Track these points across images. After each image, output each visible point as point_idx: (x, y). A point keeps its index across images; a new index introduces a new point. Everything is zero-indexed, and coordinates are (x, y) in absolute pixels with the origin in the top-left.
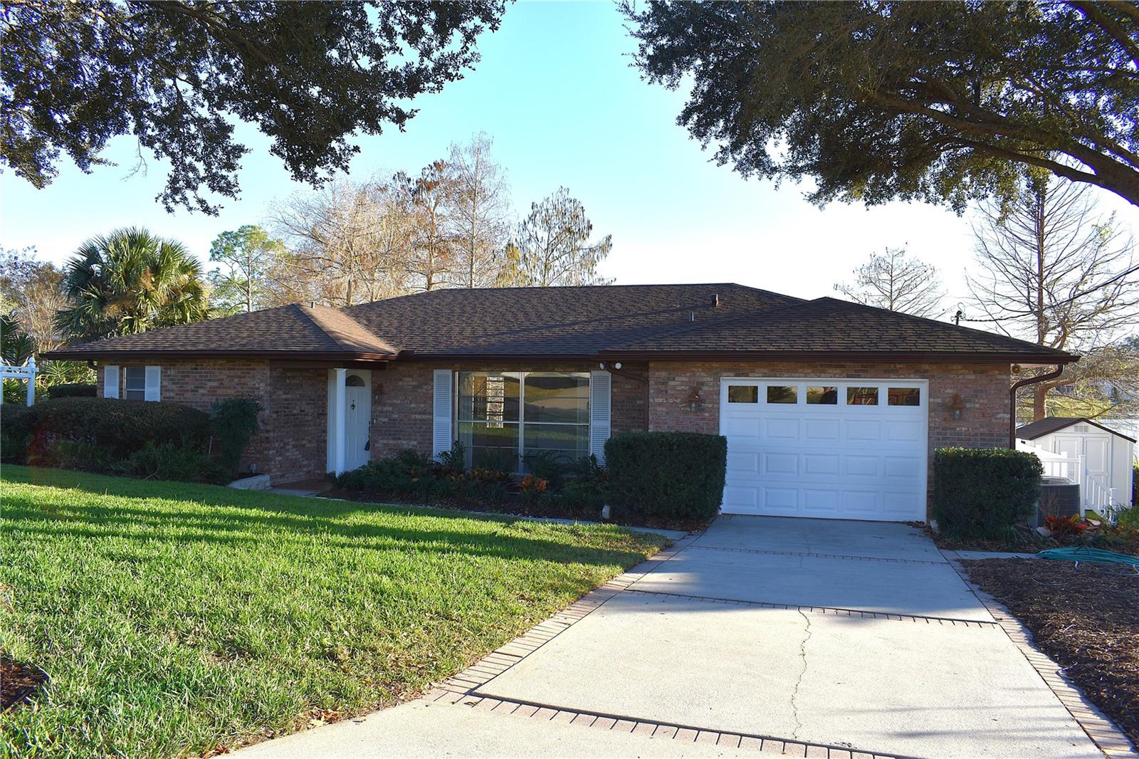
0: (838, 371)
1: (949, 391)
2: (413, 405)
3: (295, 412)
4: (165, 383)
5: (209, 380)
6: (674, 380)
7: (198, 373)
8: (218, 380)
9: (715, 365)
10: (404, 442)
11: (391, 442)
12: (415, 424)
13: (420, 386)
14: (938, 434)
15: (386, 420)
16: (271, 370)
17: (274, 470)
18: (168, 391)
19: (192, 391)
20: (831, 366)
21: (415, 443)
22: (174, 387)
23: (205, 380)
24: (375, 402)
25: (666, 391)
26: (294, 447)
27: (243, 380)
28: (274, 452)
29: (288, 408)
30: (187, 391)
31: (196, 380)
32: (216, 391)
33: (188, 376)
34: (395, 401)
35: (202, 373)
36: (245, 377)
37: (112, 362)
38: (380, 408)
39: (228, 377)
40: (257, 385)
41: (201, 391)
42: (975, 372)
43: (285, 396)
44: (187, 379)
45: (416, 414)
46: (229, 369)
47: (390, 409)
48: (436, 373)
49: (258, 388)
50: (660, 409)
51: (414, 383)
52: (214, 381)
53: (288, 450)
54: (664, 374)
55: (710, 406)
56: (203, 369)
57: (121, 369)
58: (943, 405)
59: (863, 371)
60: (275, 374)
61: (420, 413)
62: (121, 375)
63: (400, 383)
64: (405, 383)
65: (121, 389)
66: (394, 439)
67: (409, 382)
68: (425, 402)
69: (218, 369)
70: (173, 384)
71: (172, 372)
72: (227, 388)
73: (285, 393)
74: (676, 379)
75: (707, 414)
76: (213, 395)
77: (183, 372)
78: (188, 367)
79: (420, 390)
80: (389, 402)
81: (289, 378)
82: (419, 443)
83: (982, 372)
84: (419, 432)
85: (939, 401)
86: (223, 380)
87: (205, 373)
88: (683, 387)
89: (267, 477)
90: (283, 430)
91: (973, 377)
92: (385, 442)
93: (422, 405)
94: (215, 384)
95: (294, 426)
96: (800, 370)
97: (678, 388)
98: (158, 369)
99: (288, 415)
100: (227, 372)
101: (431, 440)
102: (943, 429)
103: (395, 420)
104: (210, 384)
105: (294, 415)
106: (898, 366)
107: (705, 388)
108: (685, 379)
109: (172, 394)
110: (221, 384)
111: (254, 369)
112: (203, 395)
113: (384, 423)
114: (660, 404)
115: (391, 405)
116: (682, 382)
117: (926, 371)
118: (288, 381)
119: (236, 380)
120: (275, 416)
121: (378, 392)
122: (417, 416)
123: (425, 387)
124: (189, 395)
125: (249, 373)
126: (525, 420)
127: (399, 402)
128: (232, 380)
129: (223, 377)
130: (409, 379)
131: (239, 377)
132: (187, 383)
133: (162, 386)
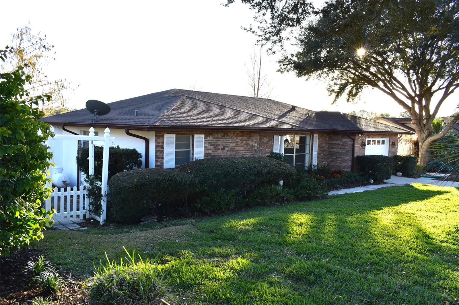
0: (381, 136)
2: (266, 150)
4: (207, 145)
5: (231, 143)
7: (225, 138)
8: (235, 142)
13: (269, 141)
16: (259, 136)
18: (208, 149)
19: (222, 149)
22: (212, 147)
23: (229, 142)
25: (358, 142)
27: (248, 142)
30: (219, 149)
31: (224, 143)
32: (234, 149)
33: (220, 140)
35: (227, 138)
36: (248, 140)
37: (169, 132)
39: (241, 140)
40: (254, 145)
41: (227, 149)
44: (219, 143)
45: (267, 153)
49: (254, 146)
50: (357, 148)
51: (267, 140)
52: (233, 143)
54: (358, 137)
56: (228, 136)
63: (263, 140)
64: (264, 140)
69: (236, 136)
70: (211, 145)
71: (210, 138)
72: (240, 146)
75: (364, 149)
76: (233, 151)
77: (217, 138)
78: (220, 135)
86: (238, 142)
87: (229, 138)
93: (270, 150)
94: (234, 145)
96: (376, 136)
98: (203, 136)
100: (240, 138)
104: (231, 145)
107: (364, 141)
109: (210, 152)
110: (237, 144)
111: (252, 136)
112: (228, 151)
116: (361, 139)
119: (244, 142)
123: (271, 141)
124: (220, 151)
125: (250, 138)
126: (296, 153)
127: (262, 149)
128: (243, 142)
129: (238, 140)
130: (266, 138)
131: (246, 140)
132: (219, 145)
133: (205, 147)
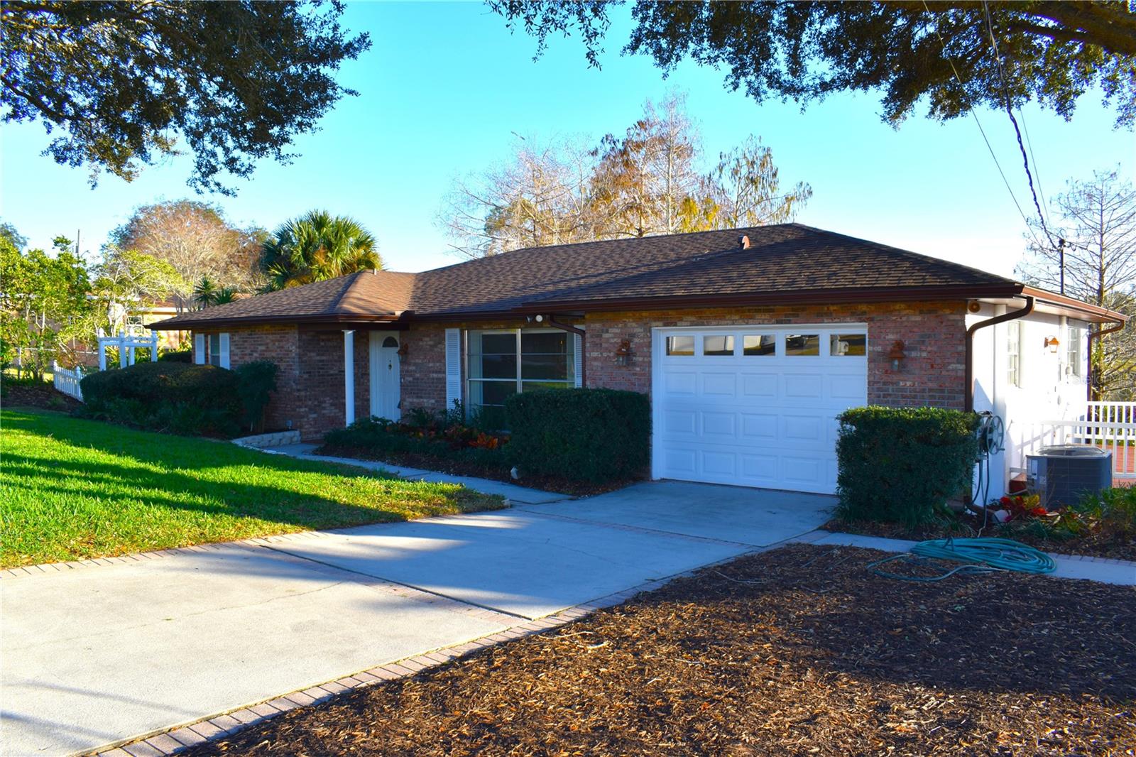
0: (767, 316)
1: (891, 337)
2: (431, 365)
3: (332, 372)
4: (233, 349)
5: (260, 345)
6: (607, 332)
7: (253, 338)
8: (265, 344)
9: (644, 314)
10: (425, 400)
11: (415, 400)
12: (433, 383)
13: (435, 346)
14: (879, 389)
15: (411, 379)
16: (300, 333)
17: (307, 426)
18: (234, 355)
20: (758, 311)
21: (433, 401)
22: (238, 351)
23: (257, 344)
24: (403, 362)
25: (601, 344)
26: (332, 405)
27: (281, 344)
28: (307, 409)
29: (323, 369)
30: (246, 355)
31: (252, 344)
32: (264, 355)
33: (247, 341)
34: (417, 361)
35: (255, 338)
36: (282, 341)
37: (200, 331)
38: (406, 368)
39: (272, 340)
40: (290, 348)
41: (255, 354)
42: (921, 312)
43: (318, 358)
44: (246, 344)
45: (433, 372)
46: (272, 334)
47: (414, 368)
48: (448, 332)
49: (291, 351)
50: (596, 364)
51: (431, 343)
53: (324, 408)
54: (598, 326)
55: (641, 359)
56: (256, 334)
57: (206, 336)
58: (883, 354)
59: (794, 315)
60: (304, 337)
61: (436, 372)
62: (206, 342)
63: (421, 343)
64: (424, 343)
65: (206, 354)
66: (417, 397)
67: (427, 342)
68: (440, 361)
69: (265, 334)
70: (237, 348)
71: (236, 338)
72: (270, 351)
73: (318, 355)
74: (610, 330)
75: (638, 369)
77: (243, 338)
78: (245, 333)
79: (436, 349)
80: (413, 361)
81: (323, 340)
82: (436, 401)
83: (930, 312)
84: (436, 391)
85: (879, 349)
86: (267, 344)
88: (615, 340)
89: (297, 433)
90: (317, 389)
91: (918, 318)
92: (411, 400)
93: (438, 364)
94: (264, 348)
95: (331, 386)
96: (728, 317)
97: (612, 341)
98: (227, 335)
99: (323, 375)
100: (270, 337)
101: (445, 398)
102: (885, 383)
103: (418, 379)
104: (261, 348)
105: (332, 375)
106: (832, 308)
107: (636, 340)
108: (617, 331)
109: (237, 360)
110: (267, 348)
111: (288, 333)
112: (255, 357)
113: (410, 382)
114: (596, 359)
115: (415, 364)
116: (615, 334)
117: (864, 313)
118: (322, 344)
119: (277, 344)
120: (306, 376)
121: (404, 352)
122: (435, 375)
123: (439, 346)
124: (247, 358)
125: (285, 337)
127: (420, 361)
128: (274, 344)
129: (268, 341)
130: (427, 339)
131: (279, 341)
132: (246, 348)
133: (231, 351)
